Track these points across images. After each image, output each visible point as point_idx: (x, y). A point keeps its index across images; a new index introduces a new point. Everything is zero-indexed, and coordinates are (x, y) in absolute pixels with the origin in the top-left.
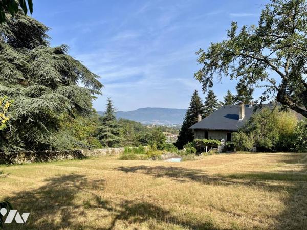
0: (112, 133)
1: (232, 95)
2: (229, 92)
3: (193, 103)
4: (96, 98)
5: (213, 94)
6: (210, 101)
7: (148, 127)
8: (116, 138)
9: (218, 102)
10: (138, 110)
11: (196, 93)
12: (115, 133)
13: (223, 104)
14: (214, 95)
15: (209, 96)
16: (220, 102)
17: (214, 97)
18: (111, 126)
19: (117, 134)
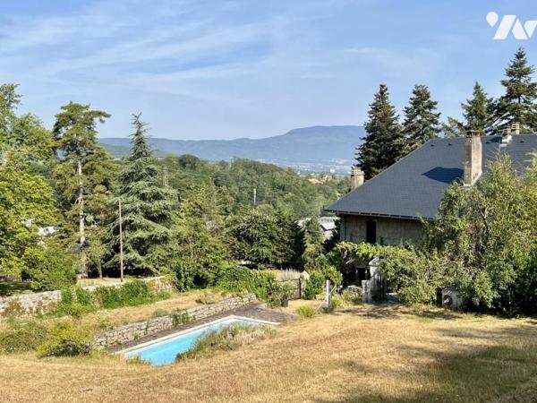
0: (148, 216)
1: (488, 97)
2: (477, 87)
3: (373, 124)
4: (106, 116)
5: (428, 96)
6: (419, 118)
7: (314, 181)
8: (159, 229)
9: (443, 120)
10: (293, 132)
11: (382, 93)
12: (155, 214)
13: (460, 125)
14: (432, 99)
15: (416, 103)
16: (451, 120)
17: (431, 106)
18: (143, 197)
19: (161, 218)
